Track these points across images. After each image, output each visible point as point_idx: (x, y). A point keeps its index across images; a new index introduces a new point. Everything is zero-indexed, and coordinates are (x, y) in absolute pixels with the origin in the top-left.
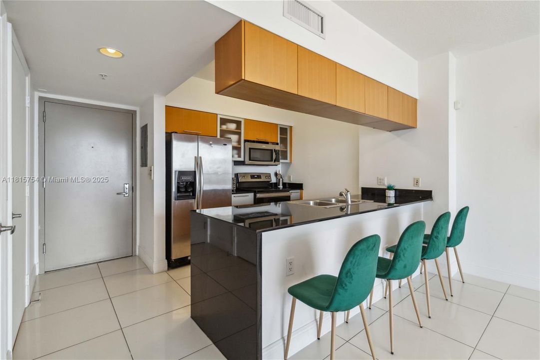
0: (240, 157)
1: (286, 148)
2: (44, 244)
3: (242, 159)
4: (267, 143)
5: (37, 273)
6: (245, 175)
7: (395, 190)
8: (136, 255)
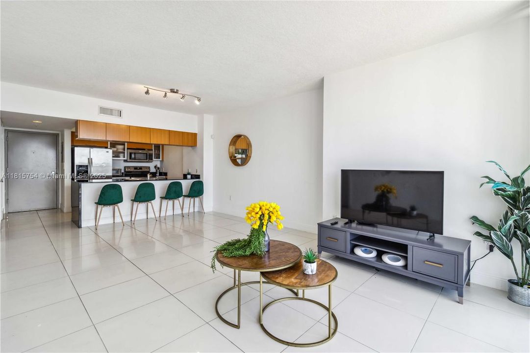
0: (124, 157)
1: (160, 152)
2: (7, 199)
3: (125, 159)
4: (144, 150)
5: (4, 213)
6: (129, 167)
7: (192, 175)
8: (59, 208)
